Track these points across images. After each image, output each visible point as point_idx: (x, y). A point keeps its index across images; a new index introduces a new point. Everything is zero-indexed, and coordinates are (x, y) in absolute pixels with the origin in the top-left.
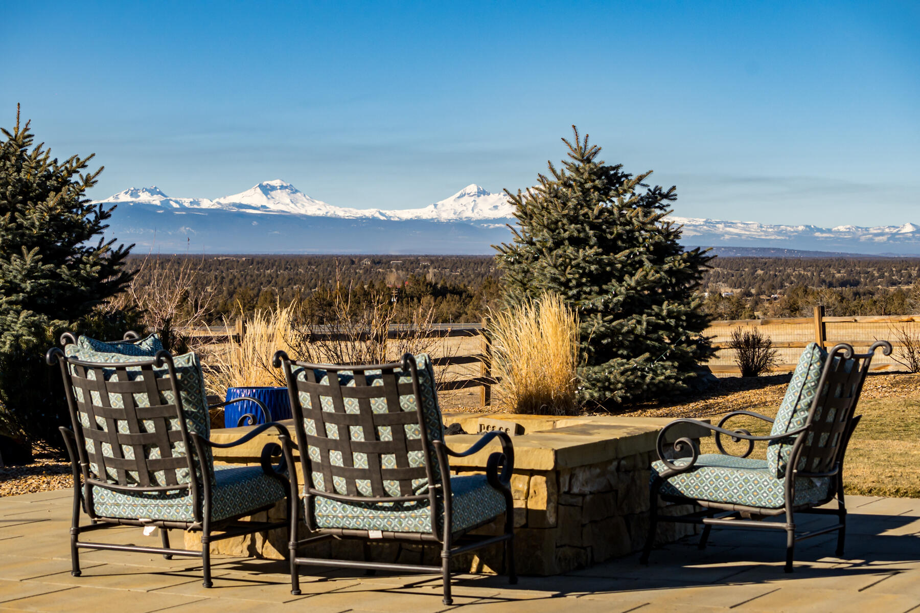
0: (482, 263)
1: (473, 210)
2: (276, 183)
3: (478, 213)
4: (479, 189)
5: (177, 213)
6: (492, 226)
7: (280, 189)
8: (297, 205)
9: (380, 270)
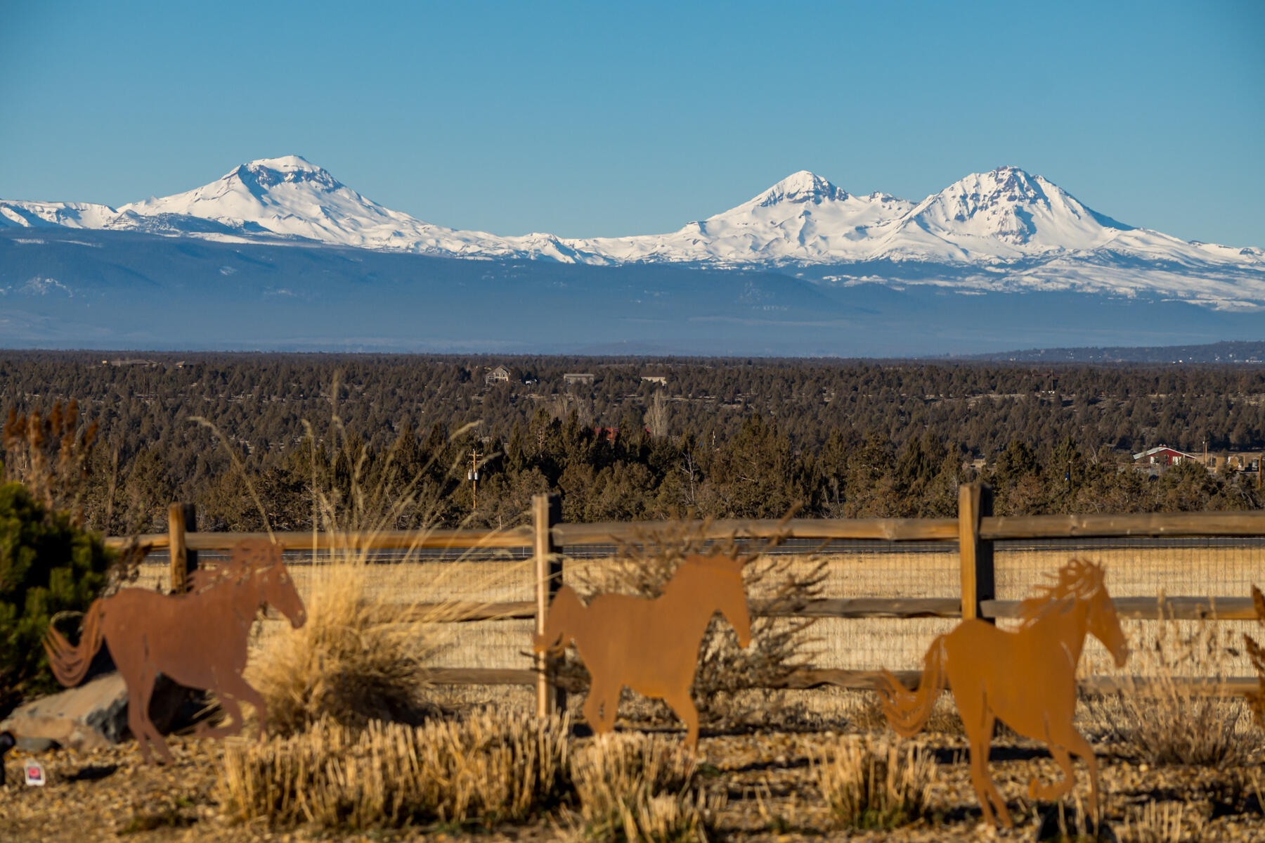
0: (803, 379)
1: (802, 239)
2: (287, 164)
3: (814, 246)
4: (817, 182)
5: (21, 241)
6: (852, 280)
7: (296, 180)
8: (342, 221)
9: (534, 396)
